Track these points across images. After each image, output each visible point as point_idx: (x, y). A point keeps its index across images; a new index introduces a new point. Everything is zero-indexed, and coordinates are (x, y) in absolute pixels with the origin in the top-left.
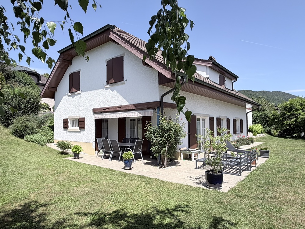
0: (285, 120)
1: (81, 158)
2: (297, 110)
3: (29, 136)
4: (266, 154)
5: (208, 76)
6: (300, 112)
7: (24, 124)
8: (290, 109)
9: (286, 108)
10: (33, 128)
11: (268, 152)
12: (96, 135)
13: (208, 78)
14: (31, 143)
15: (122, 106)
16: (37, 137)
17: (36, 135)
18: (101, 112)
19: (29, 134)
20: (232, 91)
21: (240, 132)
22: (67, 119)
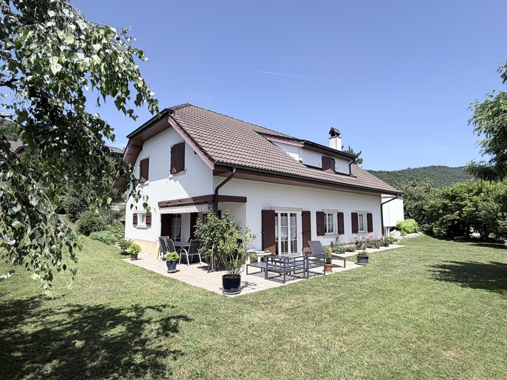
0: (446, 214)
1: (140, 259)
2: (462, 200)
3: (95, 233)
4: (363, 260)
5: (301, 159)
6: (467, 201)
7: (91, 219)
8: (453, 198)
9: (447, 196)
10: (100, 224)
11: (367, 258)
12: (161, 232)
13: (301, 162)
14: (96, 241)
15: (182, 199)
16: (103, 234)
17: (104, 232)
18: (167, 206)
19: (95, 231)
20: (349, 176)
21: (367, 231)
22: (136, 214)
